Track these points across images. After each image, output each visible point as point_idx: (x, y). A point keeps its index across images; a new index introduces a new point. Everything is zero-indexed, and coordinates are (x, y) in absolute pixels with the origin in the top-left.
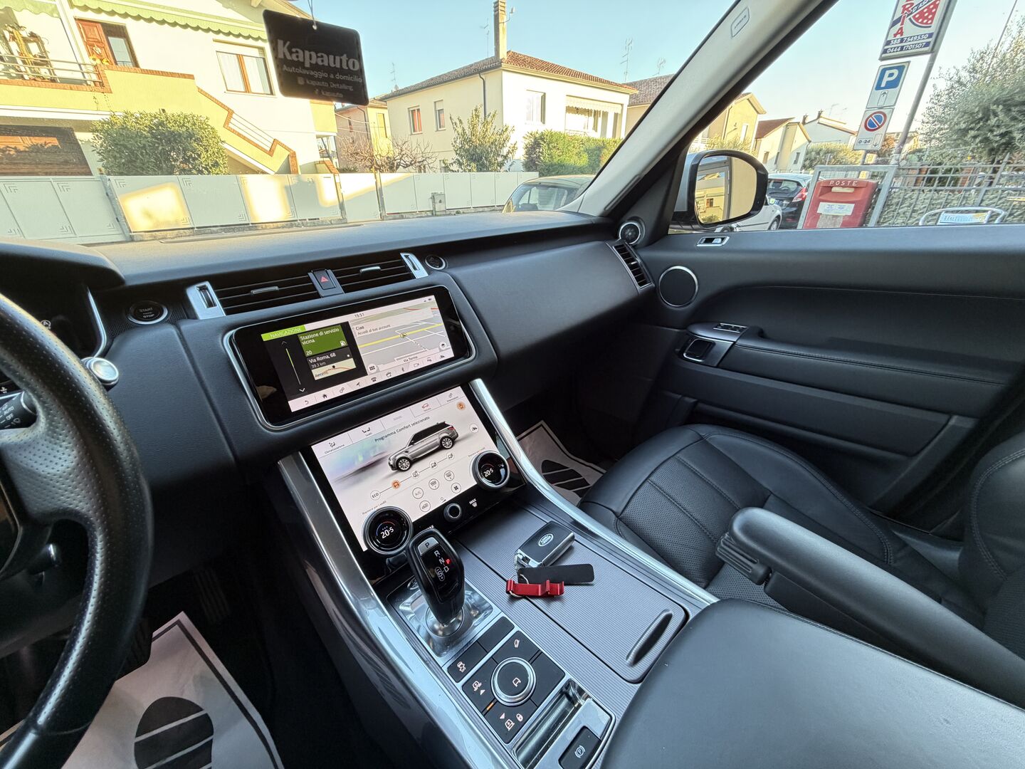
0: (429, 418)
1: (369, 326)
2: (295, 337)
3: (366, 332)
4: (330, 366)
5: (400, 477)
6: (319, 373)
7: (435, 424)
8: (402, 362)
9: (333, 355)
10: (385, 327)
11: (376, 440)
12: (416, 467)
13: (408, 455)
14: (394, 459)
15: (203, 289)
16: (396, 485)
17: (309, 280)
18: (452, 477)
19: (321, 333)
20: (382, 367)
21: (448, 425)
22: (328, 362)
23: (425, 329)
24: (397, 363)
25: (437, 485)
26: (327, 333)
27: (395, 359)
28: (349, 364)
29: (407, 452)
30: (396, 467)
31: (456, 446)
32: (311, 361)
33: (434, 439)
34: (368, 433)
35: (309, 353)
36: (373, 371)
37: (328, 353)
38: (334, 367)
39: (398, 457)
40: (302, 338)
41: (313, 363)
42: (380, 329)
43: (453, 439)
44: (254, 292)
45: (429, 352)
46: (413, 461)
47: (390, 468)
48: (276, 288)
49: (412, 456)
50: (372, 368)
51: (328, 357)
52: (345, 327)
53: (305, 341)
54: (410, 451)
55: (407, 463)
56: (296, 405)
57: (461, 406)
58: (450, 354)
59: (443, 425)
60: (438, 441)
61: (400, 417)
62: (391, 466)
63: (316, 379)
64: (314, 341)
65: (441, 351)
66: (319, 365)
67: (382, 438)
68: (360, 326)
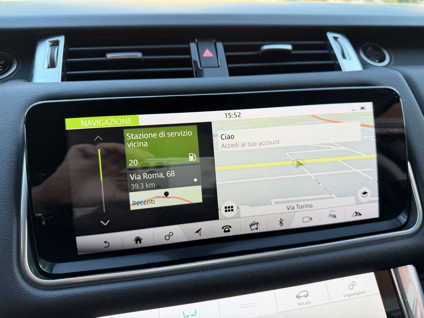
3: (237, 145)
4: (162, 192)
6: (140, 199)
8: (282, 208)
9: (171, 174)
10: (270, 143)
15: (56, 44)
17: (188, 51)
19: (162, 134)
20: (246, 211)
22: (159, 184)
23: (339, 159)
24: (274, 209)
26: (171, 134)
28: (192, 194)
32: (133, 177)
36: (229, 214)
37: (163, 169)
38: (166, 194)
40: (128, 135)
41: (135, 181)
42: (260, 144)
44: (109, 56)
45: (337, 202)
48: (139, 55)
50: (229, 209)
51: (162, 176)
52: (205, 131)
58: (372, 210)
61: (253, 304)
63: (133, 208)
64: (146, 144)
65: (358, 203)
66: (144, 186)
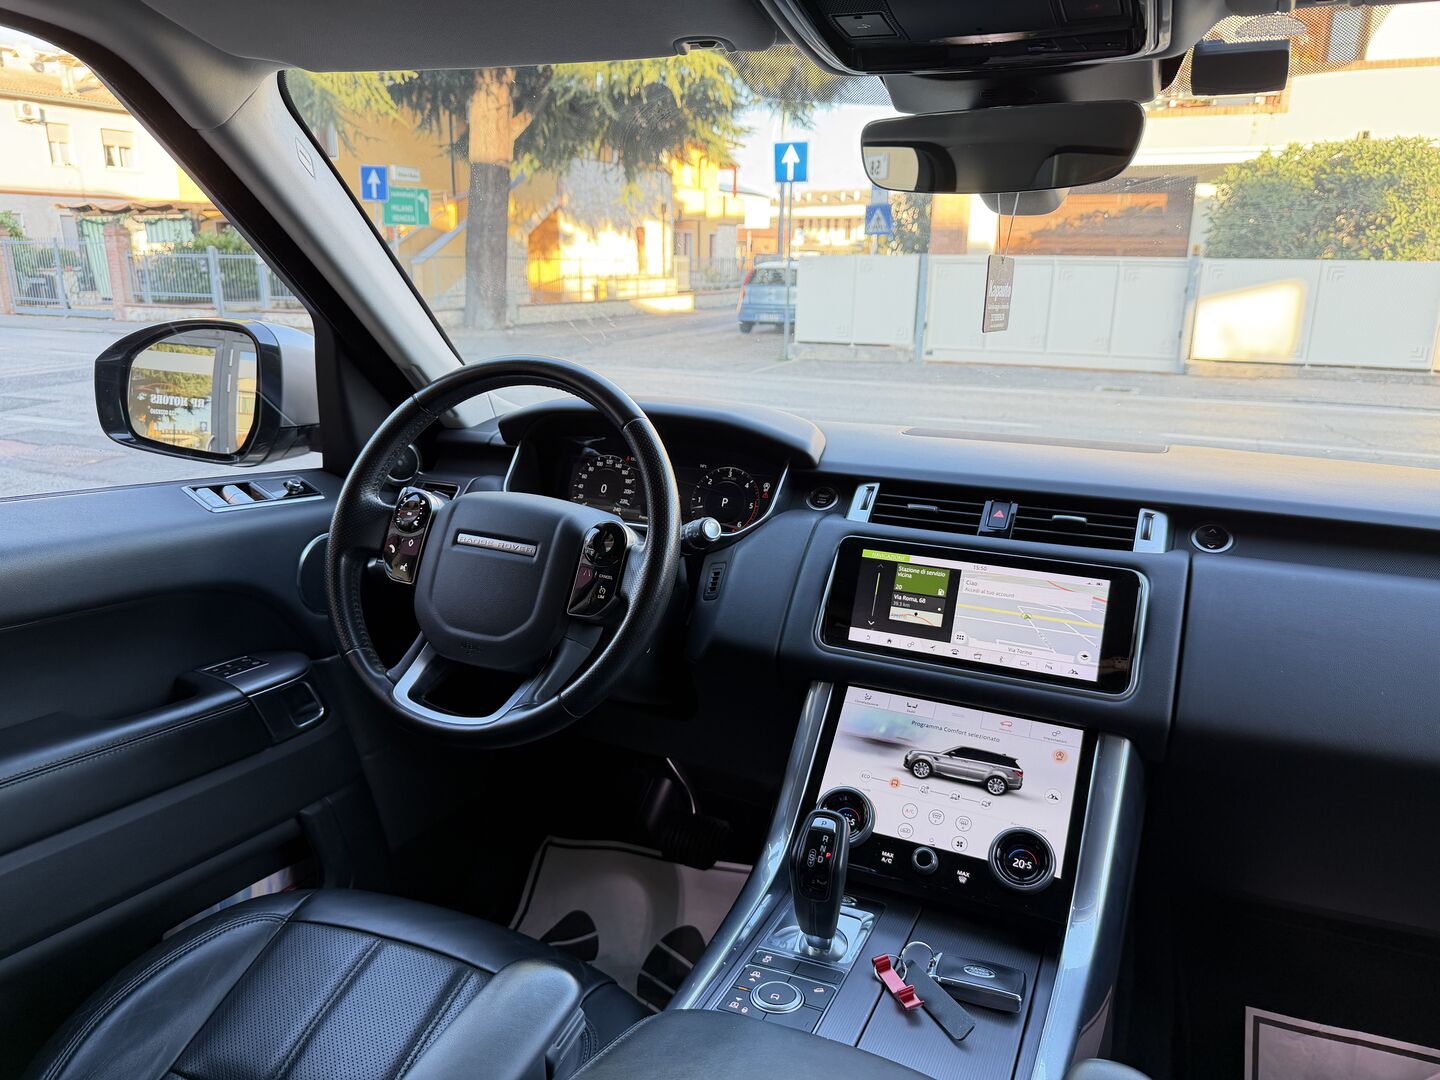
0: (998, 740)
1: (982, 585)
2: (894, 565)
3: (978, 591)
4: (913, 612)
5: (906, 778)
6: (897, 613)
7: (1001, 753)
8: (1005, 649)
9: (923, 601)
10: (1005, 595)
11: (913, 722)
12: (933, 783)
13: (935, 764)
14: (916, 756)
15: (871, 489)
16: (895, 783)
17: (980, 510)
18: (966, 828)
19: (923, 572)
20: (973, 642)
21: (1018, 767)
22: (913, 606)
23: (1066, 622)
24: (996, 647)
25: (939, 821)
26: (930, 573)
27: (998, 641)
28: (935, 619)
29: (936, 759)
30: (911, 766)
31: (1006, 799)
32: (896, 597)
33: (984, 769)
34: (911, 709)
35: (899, 587)
36: (961, 642)
37: (918, 596)
38: (916, 614)
39: (921, 757)
40: (901, 568)
41: (897, 600)
42: (998, 594)
43: (1009, 788)
44: (910, 506)
45: (1055, 656)
46: (936, 774)
47: (903, 761)
48: (934, 508)
49: (939, 768)
50: (960, 637)
51: (916, 600)
52: (955, 575)
53: (903, 573)
54: (942, 761)
55: (927, 770)
56: (856, 634)
57: (1060, 756)
58: (1091, 674)
59: (1011, 762)
60: (987, 775)
61: (963, 716)
62: (906, 760)
63: (891, 618)
64: (910, 576)
65: (1076, 662)
66: (902, 604)
67: (922, 726)
68: (974, 580)
